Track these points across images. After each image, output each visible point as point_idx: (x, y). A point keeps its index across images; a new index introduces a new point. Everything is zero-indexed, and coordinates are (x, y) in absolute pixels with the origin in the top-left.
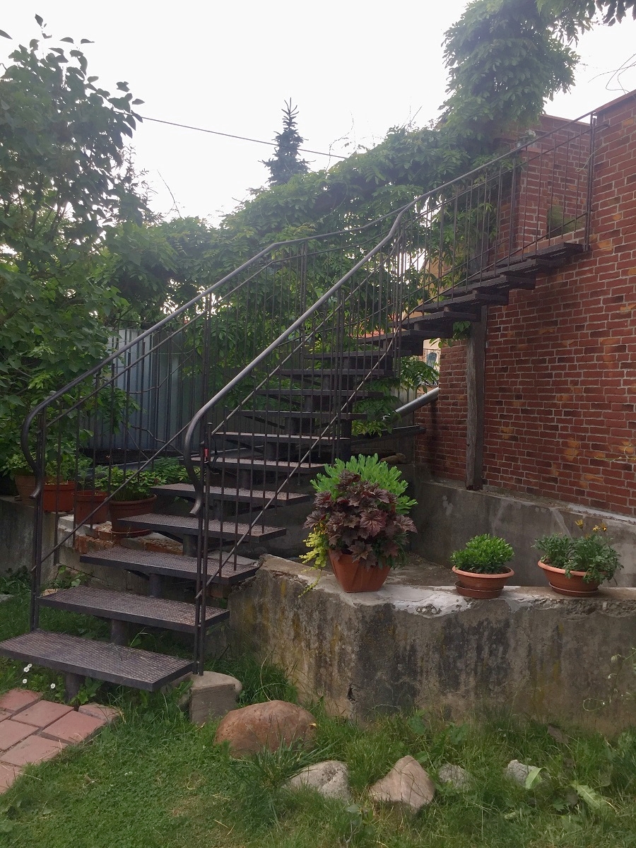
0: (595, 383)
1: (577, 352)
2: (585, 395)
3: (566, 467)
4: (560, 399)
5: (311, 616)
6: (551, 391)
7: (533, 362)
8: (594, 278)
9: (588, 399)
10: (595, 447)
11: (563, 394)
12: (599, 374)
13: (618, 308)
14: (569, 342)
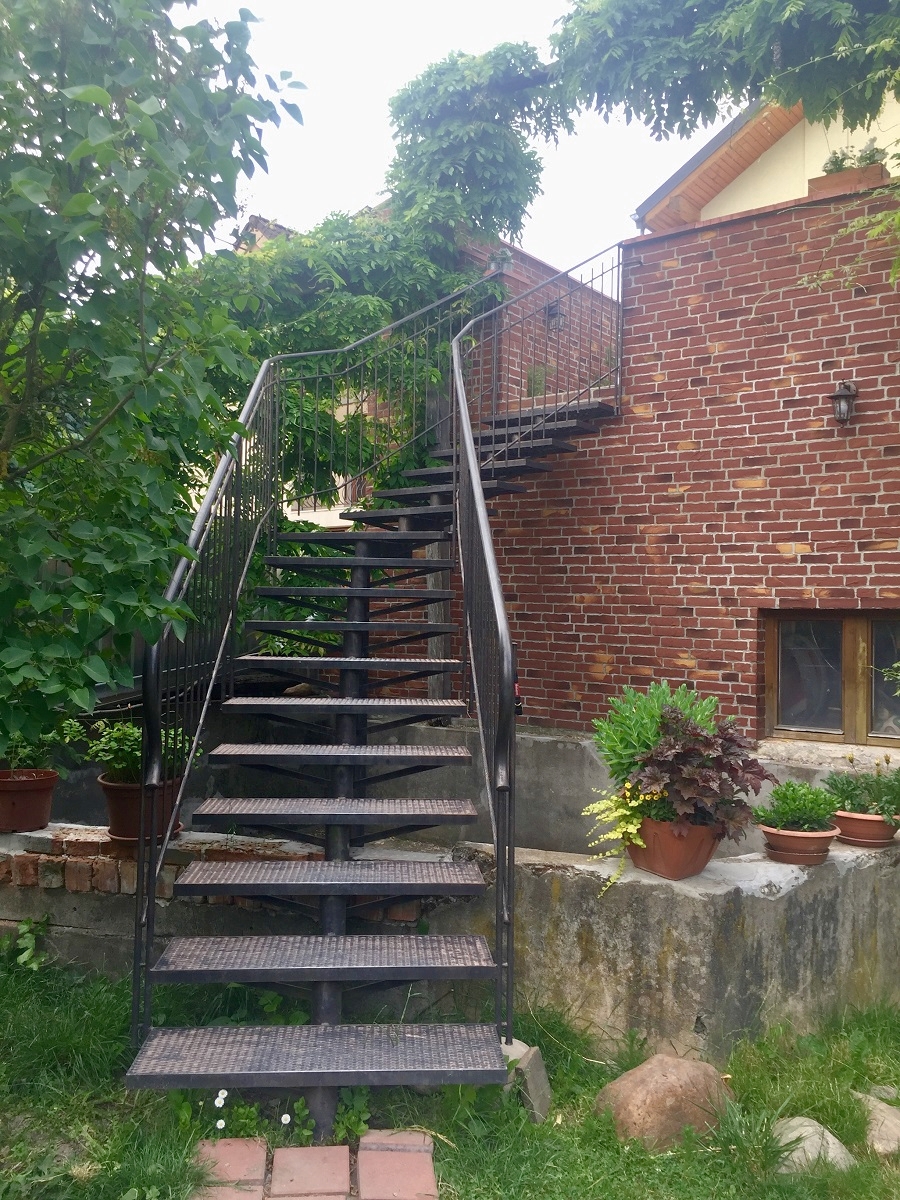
0: (636, 580)
1: (604, 541)
2: (620, 595)
3: (592, 688)
4: (581, 600)
5: (616, 922)
6: (566, 590)
7: (535, 552)
8: (629, 450)
9: (625, 601)
10: (636, 661)
11: (584, 595)
12: (641, 570)
13: (665, 489)
14: (591, 528)
